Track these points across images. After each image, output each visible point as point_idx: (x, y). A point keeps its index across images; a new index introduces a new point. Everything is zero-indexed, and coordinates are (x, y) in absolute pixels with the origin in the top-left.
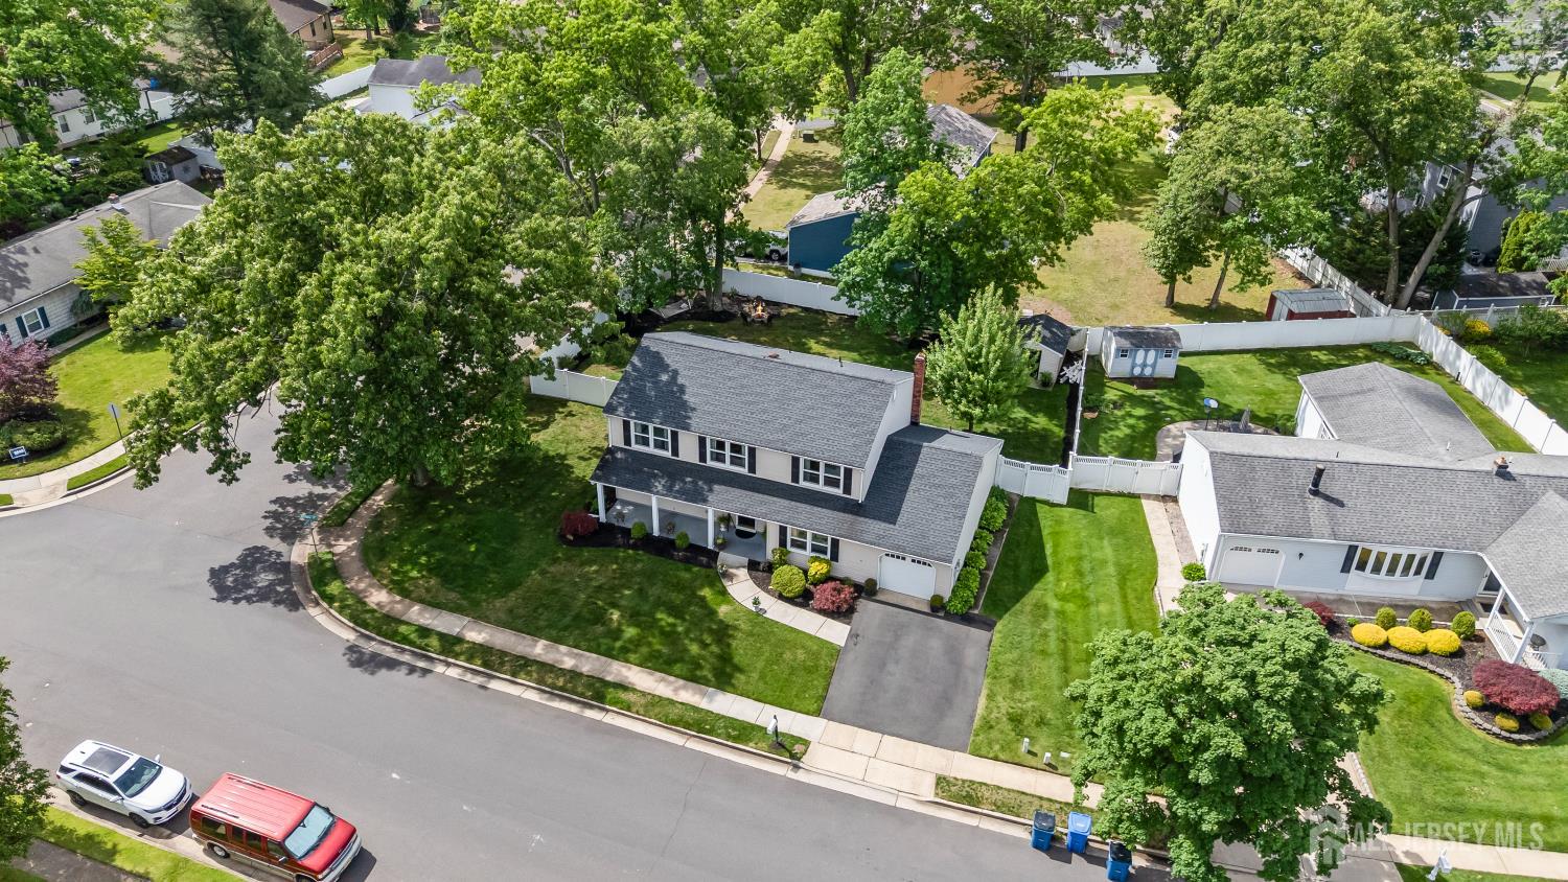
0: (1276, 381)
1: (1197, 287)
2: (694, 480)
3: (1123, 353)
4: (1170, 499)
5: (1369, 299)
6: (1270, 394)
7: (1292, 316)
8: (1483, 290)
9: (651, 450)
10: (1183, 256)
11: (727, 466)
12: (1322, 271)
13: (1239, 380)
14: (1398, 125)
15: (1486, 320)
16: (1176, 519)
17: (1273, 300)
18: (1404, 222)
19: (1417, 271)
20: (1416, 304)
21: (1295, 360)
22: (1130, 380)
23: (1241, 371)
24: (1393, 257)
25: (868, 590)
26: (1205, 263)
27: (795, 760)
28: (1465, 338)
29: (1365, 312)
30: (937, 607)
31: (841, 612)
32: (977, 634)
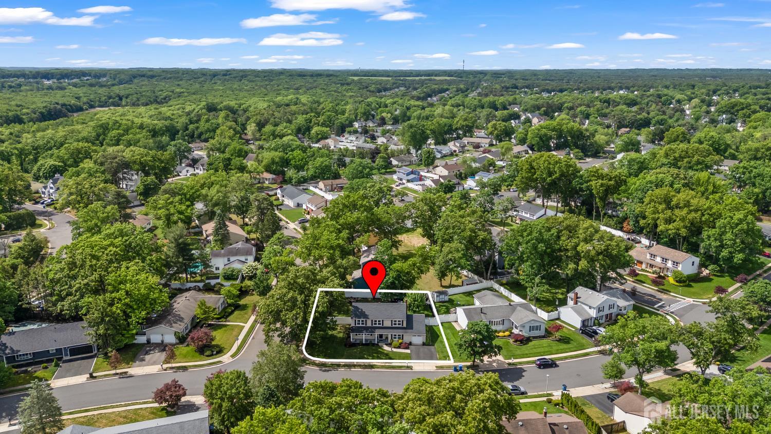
0: (468, 298)
1: (446, 281)
2: (371, 330)
3: (437, 296)
4: (456, 321)
5: (481, 279)
6: (468, 301)
7: (467, 285)
8: (502, 274)
9: (361, 325)
10: (442, 275)
11: (377, 325)
12: (471, 275)
13: (461, 299)
14: (479, 245)
15: (504, 281)
16: (459, 324)
17: (463, 282)
18: (484, 262)
19: (489, 272)
20: (491, 279)
21: (470, 294)
22: (440, 302)
23: (461, 297)
24: (484, 270)
25: (410, 344)
26: (447, 276)
27: (411, 369)
28: (502, 284)
29: (481, 282)
30: (424, 344)
31: (407, 348)
32: (432, 347)
